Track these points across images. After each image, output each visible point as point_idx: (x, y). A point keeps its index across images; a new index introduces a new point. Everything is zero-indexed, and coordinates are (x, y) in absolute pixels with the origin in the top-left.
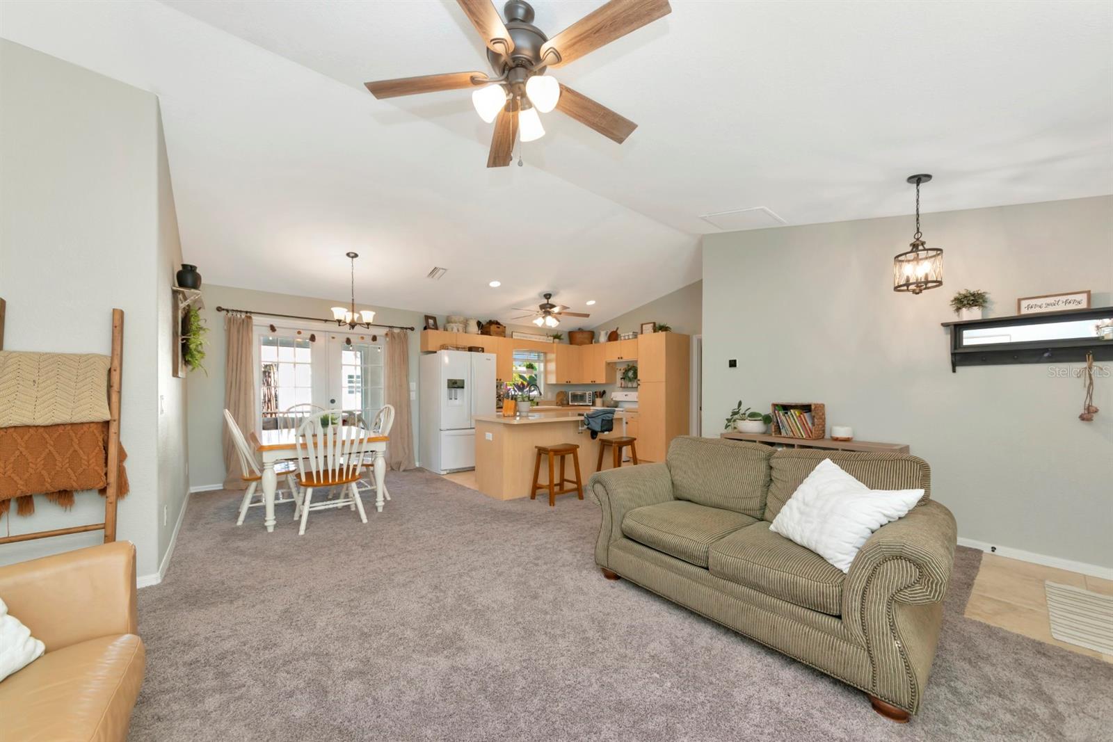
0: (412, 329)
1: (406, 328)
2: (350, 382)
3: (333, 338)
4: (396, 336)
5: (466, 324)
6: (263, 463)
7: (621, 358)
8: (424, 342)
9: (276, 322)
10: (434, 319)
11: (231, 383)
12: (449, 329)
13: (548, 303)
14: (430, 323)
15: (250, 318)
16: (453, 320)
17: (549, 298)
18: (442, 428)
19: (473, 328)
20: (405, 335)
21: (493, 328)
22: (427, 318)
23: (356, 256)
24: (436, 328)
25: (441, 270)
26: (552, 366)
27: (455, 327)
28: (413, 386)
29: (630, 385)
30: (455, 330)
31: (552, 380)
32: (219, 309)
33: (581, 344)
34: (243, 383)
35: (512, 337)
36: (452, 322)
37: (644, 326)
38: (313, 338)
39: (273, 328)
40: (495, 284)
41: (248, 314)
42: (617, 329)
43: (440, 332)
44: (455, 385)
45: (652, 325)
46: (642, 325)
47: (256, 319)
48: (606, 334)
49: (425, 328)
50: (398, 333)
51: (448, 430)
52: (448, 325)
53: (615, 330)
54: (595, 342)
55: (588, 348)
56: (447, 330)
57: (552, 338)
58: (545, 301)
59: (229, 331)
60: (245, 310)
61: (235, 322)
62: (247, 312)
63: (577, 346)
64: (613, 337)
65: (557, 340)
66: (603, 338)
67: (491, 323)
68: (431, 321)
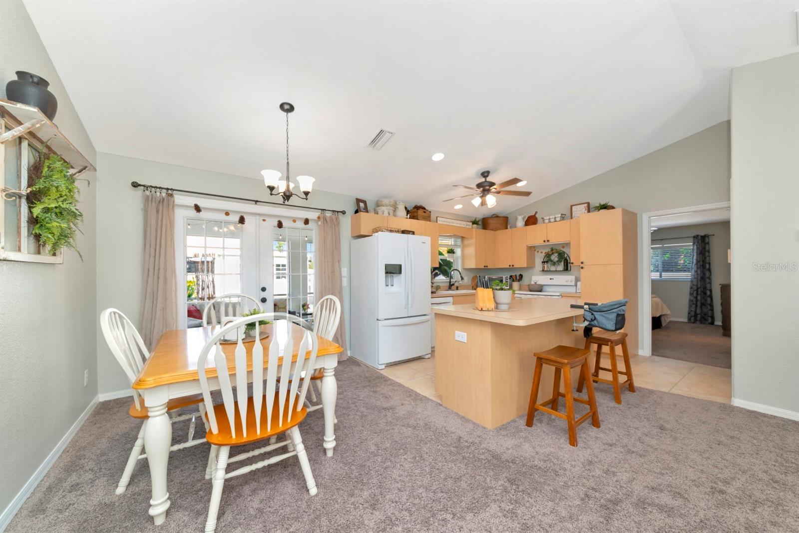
0: (344, 213)
1: (338, 212)
2: (278, 270)
3: (264, 220)
4: (328, 220)
5: (395, 208)
6: (147, 408)
7: (548, 241)
8: (355, 225)
9: (202, 202)
10: (365, 202)
11: (149, 270)
12: (380, 212)
13: (486, 181)
14: (360, 206)
15: (171, 195)
16: (383, 203)
17: (487, 176)
18: (379, 318)
19: (402, 212)
20: (337, 219)
21: (420, 212)
22: (358, 201)
23: (292, 108)
24: (367, 211)
25: (388, 134)
26: (471, 251)
27: (385, 210)
28: (345, 271)
29: (553, 268)
30: (386, 214)
31: (472, 265)
32: (135, 185)
33: (495, 229)
34: (162, 271)
35: (437, 222)
36: (382, 205)
37: (573, 207)
38: (242, 220)
39: (197, 208)
40: (438, 157)
41: (170, 192)
42: (536, 213)
43: (371, 215)
44: (393, 270)
45: (586, 205)
46: (572, 206)
47: (179, 199)
48: (523, 218)
49: (356, 212)
50: (330, 217)
51: (385, 319)
52: (377, 208)
53: (533, 214)
54: (511, 227)
55: (501, 233)
56: (377, 214)
57: (471, 223)
58: (483, 180)
59: (146, 211)
60: (166, 187)
61: (154, 200)
62: (168, 189)
63: (492, 232)
64: (531, 221)
65: (475, 226)
66: (520, 223)
67: (417, 207)
68: (362, 205)
